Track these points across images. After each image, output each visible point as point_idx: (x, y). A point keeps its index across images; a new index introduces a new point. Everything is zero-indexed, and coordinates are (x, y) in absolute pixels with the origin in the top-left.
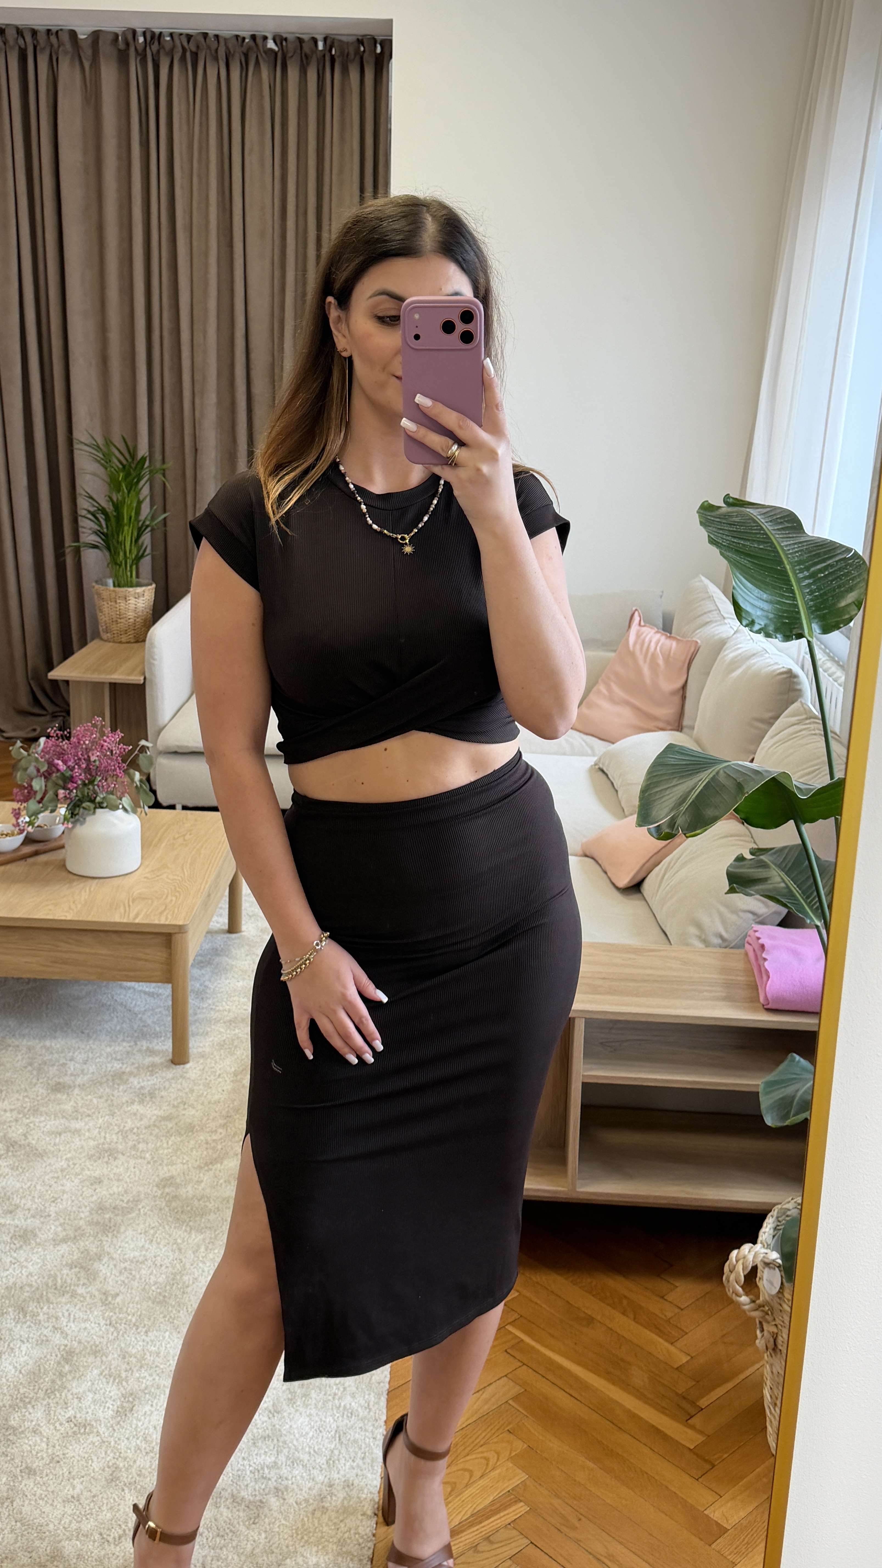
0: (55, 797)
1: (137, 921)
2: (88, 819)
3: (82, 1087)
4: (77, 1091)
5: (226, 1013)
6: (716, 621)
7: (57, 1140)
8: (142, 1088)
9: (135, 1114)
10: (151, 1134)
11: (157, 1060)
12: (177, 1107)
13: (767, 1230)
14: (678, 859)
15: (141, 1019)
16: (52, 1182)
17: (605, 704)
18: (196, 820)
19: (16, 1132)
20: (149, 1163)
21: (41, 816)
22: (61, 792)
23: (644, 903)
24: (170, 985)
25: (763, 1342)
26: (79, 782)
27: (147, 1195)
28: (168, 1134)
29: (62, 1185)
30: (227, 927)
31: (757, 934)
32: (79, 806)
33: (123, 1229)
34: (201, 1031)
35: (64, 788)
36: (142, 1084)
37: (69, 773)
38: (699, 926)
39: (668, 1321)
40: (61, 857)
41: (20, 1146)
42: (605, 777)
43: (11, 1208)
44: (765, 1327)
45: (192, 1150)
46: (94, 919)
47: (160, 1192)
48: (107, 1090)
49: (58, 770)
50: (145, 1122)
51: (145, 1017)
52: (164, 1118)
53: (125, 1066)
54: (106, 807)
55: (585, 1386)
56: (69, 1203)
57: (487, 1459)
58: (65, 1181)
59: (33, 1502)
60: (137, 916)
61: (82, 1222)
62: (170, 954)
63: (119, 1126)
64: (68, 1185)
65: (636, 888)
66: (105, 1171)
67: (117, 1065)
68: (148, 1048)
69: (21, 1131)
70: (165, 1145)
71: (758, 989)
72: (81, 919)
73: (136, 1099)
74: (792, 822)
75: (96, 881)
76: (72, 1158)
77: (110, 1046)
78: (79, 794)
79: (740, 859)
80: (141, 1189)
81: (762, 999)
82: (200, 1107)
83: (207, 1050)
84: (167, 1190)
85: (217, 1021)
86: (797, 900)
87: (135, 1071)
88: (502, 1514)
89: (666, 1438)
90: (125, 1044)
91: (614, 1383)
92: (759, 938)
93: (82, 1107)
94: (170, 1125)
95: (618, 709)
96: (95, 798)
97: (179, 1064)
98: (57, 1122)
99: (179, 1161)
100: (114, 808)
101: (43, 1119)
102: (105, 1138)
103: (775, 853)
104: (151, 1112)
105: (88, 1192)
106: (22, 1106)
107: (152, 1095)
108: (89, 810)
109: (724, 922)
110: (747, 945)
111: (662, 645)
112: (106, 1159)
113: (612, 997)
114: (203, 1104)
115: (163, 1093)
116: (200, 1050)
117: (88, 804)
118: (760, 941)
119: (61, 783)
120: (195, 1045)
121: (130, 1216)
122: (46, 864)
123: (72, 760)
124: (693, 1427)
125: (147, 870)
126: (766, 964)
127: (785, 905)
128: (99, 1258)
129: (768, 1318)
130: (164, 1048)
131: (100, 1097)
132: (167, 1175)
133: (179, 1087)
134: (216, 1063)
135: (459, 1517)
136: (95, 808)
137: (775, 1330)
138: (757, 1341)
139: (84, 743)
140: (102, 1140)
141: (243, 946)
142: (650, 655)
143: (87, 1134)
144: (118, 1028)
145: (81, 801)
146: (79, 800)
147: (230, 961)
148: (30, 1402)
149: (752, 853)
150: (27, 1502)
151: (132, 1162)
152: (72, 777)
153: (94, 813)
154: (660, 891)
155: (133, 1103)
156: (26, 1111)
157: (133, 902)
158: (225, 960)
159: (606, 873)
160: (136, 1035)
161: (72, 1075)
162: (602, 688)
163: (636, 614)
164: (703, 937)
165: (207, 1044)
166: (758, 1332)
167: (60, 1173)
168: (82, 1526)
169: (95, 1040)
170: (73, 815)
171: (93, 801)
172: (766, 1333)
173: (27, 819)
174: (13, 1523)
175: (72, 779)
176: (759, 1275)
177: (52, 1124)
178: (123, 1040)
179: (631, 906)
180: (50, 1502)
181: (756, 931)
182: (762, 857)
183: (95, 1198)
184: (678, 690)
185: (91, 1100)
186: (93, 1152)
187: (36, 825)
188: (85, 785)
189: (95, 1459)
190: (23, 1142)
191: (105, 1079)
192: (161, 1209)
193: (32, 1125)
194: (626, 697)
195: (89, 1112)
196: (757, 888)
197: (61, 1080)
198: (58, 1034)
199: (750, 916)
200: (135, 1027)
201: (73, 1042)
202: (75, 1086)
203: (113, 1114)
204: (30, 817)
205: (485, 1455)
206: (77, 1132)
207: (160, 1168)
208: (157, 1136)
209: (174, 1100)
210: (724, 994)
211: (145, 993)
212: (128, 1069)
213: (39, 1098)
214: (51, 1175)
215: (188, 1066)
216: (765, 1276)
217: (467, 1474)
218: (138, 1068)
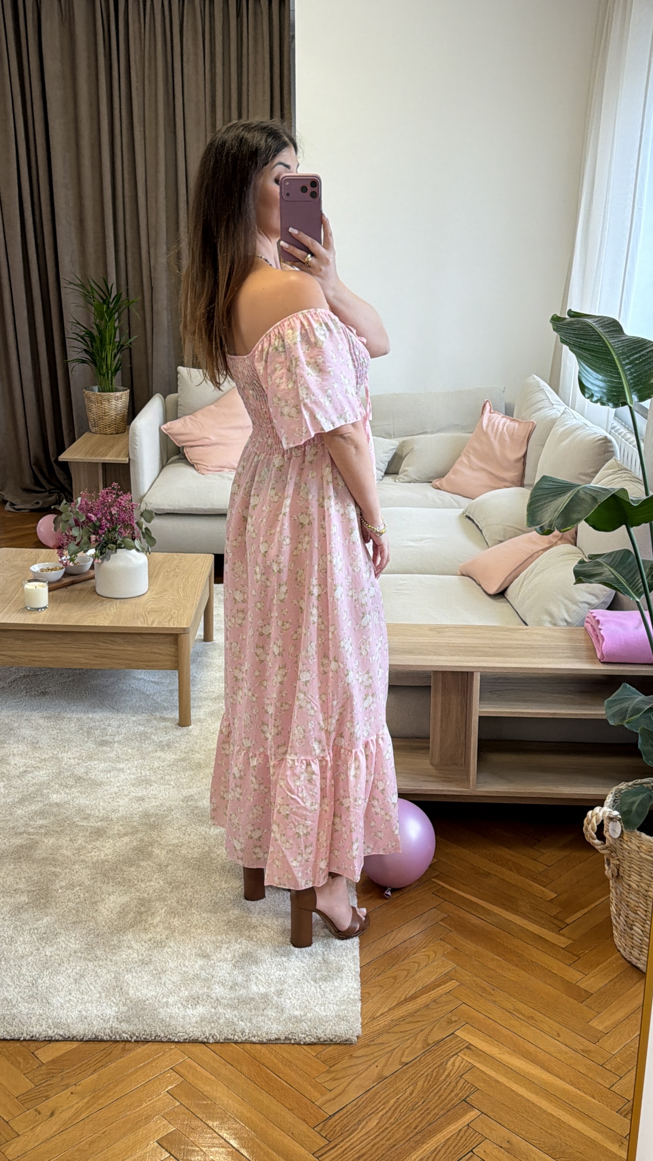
0: (88, 540)
1: (154, 626)
2: (112, 556)
3: (119, 742)
4: (116, 745)
5: (211, 694)
6: (547, 407)
7: (109, 775)
8: (161, 742)
9: (159, 758)
10: (172, 770)
11: (168, 724)
12: (188, 753)
13: (609, 801)
14: (532, 571)
15: (152, 699)
16: (110, 800)
17: (468, 472)
18: (181, 559)
19: (80, 771)
20: (174, 787)
21: (79, 555)
22: (93, 537)
23: (508, 604)
24: (176, 672)
25: (610, 871)
26: (106, 529)
27: (176, 807)
28: (185, 769)
29: (118, 802)
30: (202, 638)
31: (593, 614)
32: (105, 547)
33: (163, 827)
34: (196, 705)
35: (94, 534)
36: (161, 739)
37: (98, 524)
38: (550, 614)
39: (540, 873)
40: (90, 586)
41: (84, 779)
42: (470, 522)
43: (85, 816)
44: (612, 861)
45: (202, 778)
46: (123, 625)
47: (185, 805)
48: (137, 744)
49: (92, 521)
50: (166, 763)
51: (155, 697)
52: (180, 760)
53: (147, 729)
54: (124, 548)
55: (489, 912)
56: (124, 812)
57: (429, 956)
58: (119, 800)
59: (135, 988)
60: (153, 622)
61: (135, 824)
62: (177, 649)
63: (149, 766)
64: (122, 802)
65: (501, 594)
66: (145, 793)
67: (142, 728)
68: (161, 717)
69: (83, 770)
70: (183, 776)
71: (595, 650)
72: (114, 625)
73: (159, 749)
74: (624, 527)
75: (119, 601)
76: (121, 786)
77: (134, 716)
78: (106, 539)
79: (582, 562)
80: (171, 803)
81: (599, 656)
82: (203, 752)
83: (202, 717)
84: (189, 803)
85: (206, 699)
86: (623, 585)
87: (154, 731)
88: (443, 987)
89: (546, 941)
90: (144, 715)
91: (507, 910)
92: (595, 617)
93: (122, 754)
94: (185, 765)
95: (476, 474)
96: (117, 541)
97: (185, 726)
98: (106, 764)
99: (194, 786)
100: (130, 548)
101: (96, 763)
102: (141, 773)
103: (606, 557)
104: (170, 756)
105: (136, 806)
106: (80, 755)
107: (168, 745)
108: (112, 550)
109: (568, 611)
110: (586, 624)
111: (508, 425)
112: (144, 786)
113: (497, 658)
114: (205, 751)
115: (176, 745)
116: (197, 717)
117: (112, 545)
118: (596, 618)
119: (91, 530)
120: (195, 714)
121: (167, 819)
122: (81, 590)
123: (100, 514)
124: (563, 935)
125: (153, 593)
126: (602, 632)
127: (615, 589)
128: (151, 844)
129: (613, 854)
130: (172, 716)
131: (133, 748)
132: (187, 795)
133: (187, 740)
134: (209, 725)
135: (415, 989)
136: (117, 548)
137: (618, 863)
138: (606, 872)
139: (108, 502)
140: (140, 775)
141: (216, 650)
142: (499, 433)
143: (128, 771)
144: (138, 704)
145: (106, 543)
146: (105, 543)
147: (209, 660)
148: (121, 930)
149: (590, 558)
150: (131, 988)
151: (162, 787)
152: (101, 525)
153: (116, 552)
154: (520, 594)
155: (156, 752)
156: (84, 758)
157: (148, 613)
158: (204, 659)
159: (480, 585)
160: (150, 709)
161: (111, 735)
162: (465, 461)
163: (488, 404)
164: (553, 622)
165: (201, 713)
166: (606, 866)
167: (114, 795)
168: (169, 1000)
169: (122, 713)
170: (101, 553)
171: (115, 543)
172: (611, 865)
173: (68, 557)
174: (124, 1000)
175: (101, 527)
176: (605, 829)
177: (102, 766)
178: (143, 713)
179: (499, 605)
180: (145, 987)
181: (592, 613)
182: (598, 560)
183: (140, 809)
184: (521, 458)
185: (127, 751)
186: (134, 782)
187: (75, 562)
188: (109, 531)
189: (170, 961)
190: (85, 777)
191: (134, 737)
192: (187, 815)
193: (90, 767)
194: (482, 465)
195: (126, 758)
196: (596, 579)
197: (104, 739)
198: (96, 709)
199: (586, 606)
200: (149, 704)
201: (107, 714)
202: (114, 742)
203: (144, 759)
204: (71, 556)
205: (426, 953)
206: (122, 770)
207: (182, 790)
208: (176, 771)
209: (185, 749)
210: (572, 655)
211: (152, 682)
212: (149, 731)
213: (91, 750)
214: (108, 796)
215: (191, 727)
216: (610, 828)
217: (416, 965)
218: (156, 729)
